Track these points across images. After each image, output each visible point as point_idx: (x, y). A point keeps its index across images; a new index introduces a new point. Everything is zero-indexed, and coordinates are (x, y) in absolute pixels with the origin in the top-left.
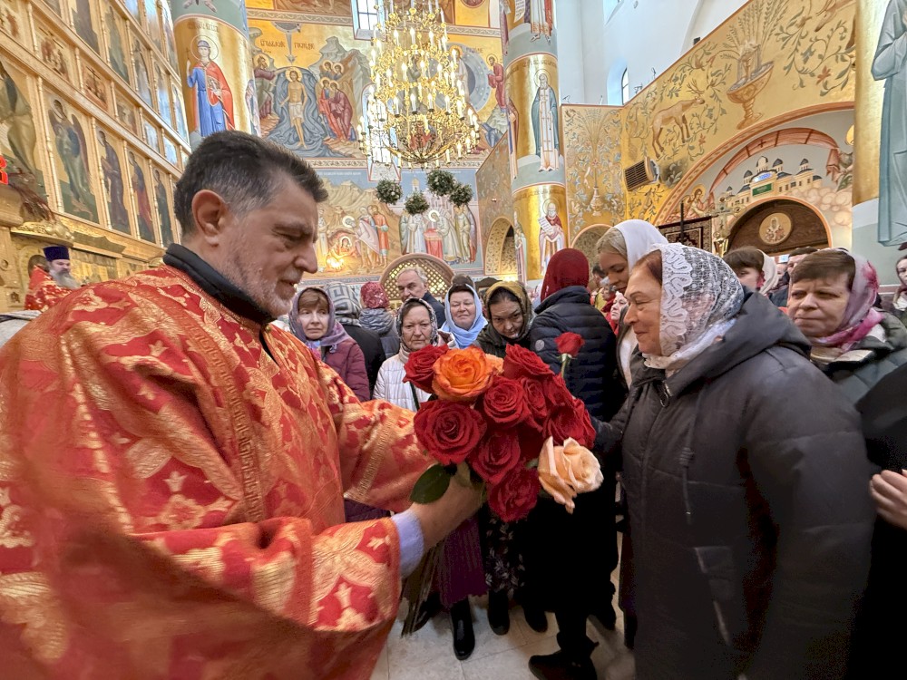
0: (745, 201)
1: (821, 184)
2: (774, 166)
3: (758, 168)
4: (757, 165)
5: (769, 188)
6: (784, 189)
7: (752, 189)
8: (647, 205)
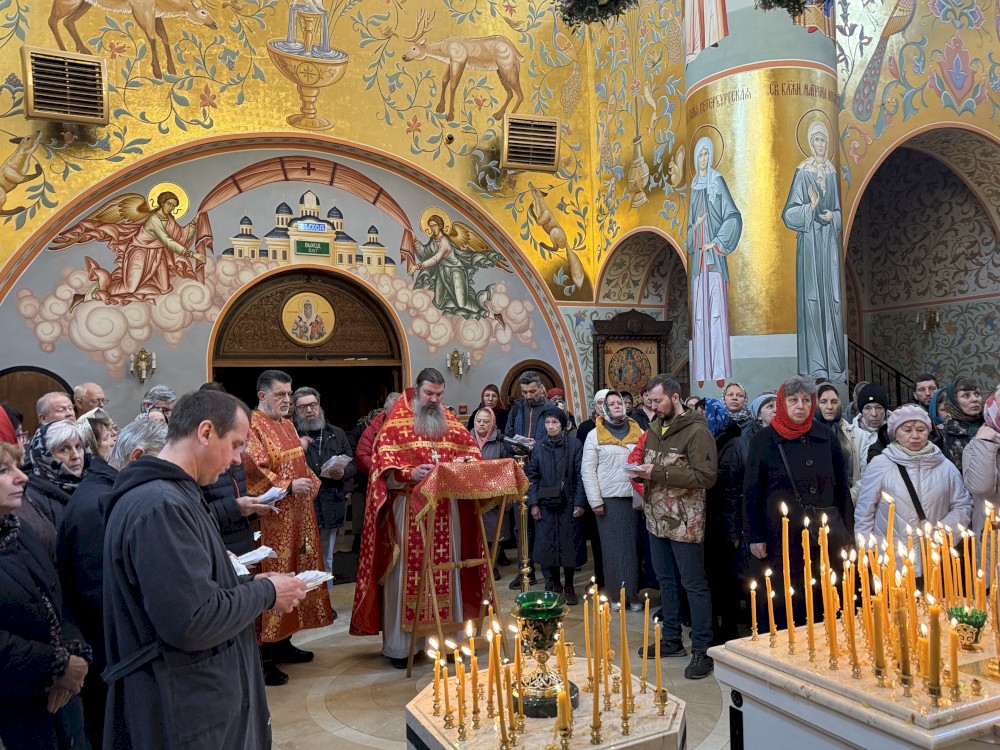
0: (280, 255)
1: (395, 272)
2: (329, 216)
3: (302, 208)
4: (302, 201)
5: (324, 249)
6: (345, 259)
7: (293, 239)
8: (18, 170)
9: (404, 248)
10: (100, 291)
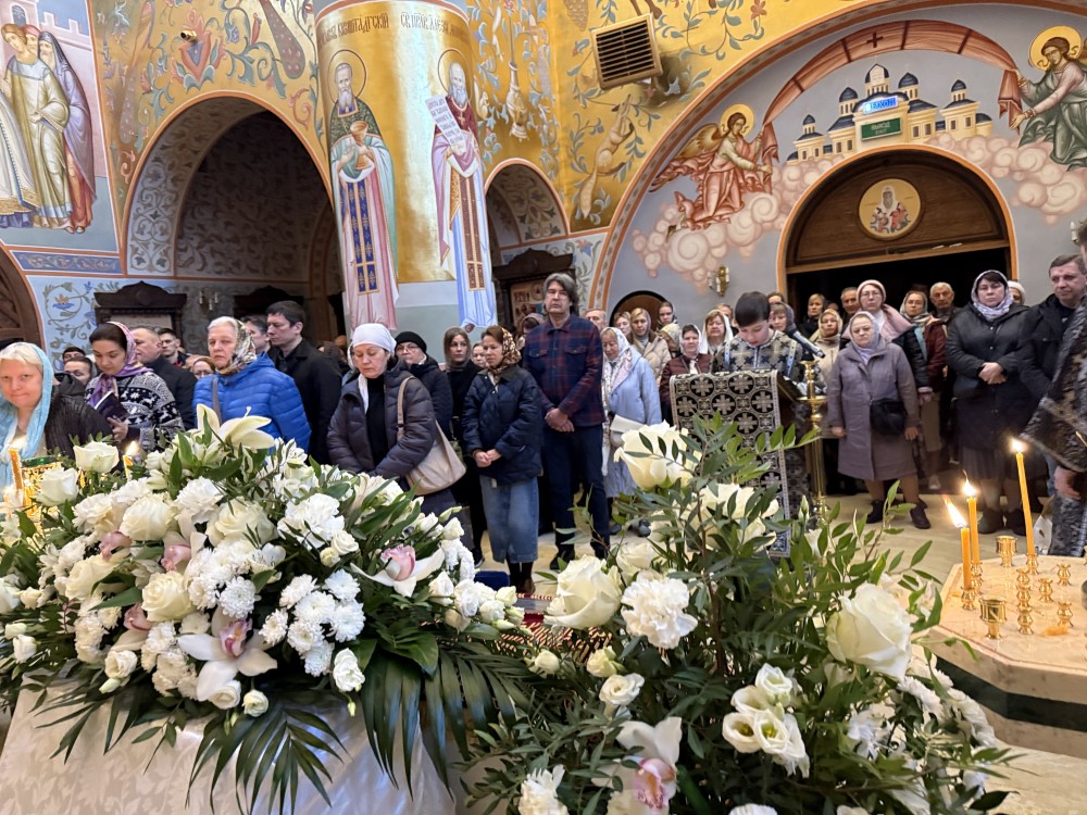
0: (845, 147)
1: (992, 130)
2: (900, 86)
3: (869, 86)
4: (868, 80)
5: (894, 126)
6: (922, 130)
7: (858, 125)
8: (618, 133)
9: (1005, 95)
10: (687, 220)
